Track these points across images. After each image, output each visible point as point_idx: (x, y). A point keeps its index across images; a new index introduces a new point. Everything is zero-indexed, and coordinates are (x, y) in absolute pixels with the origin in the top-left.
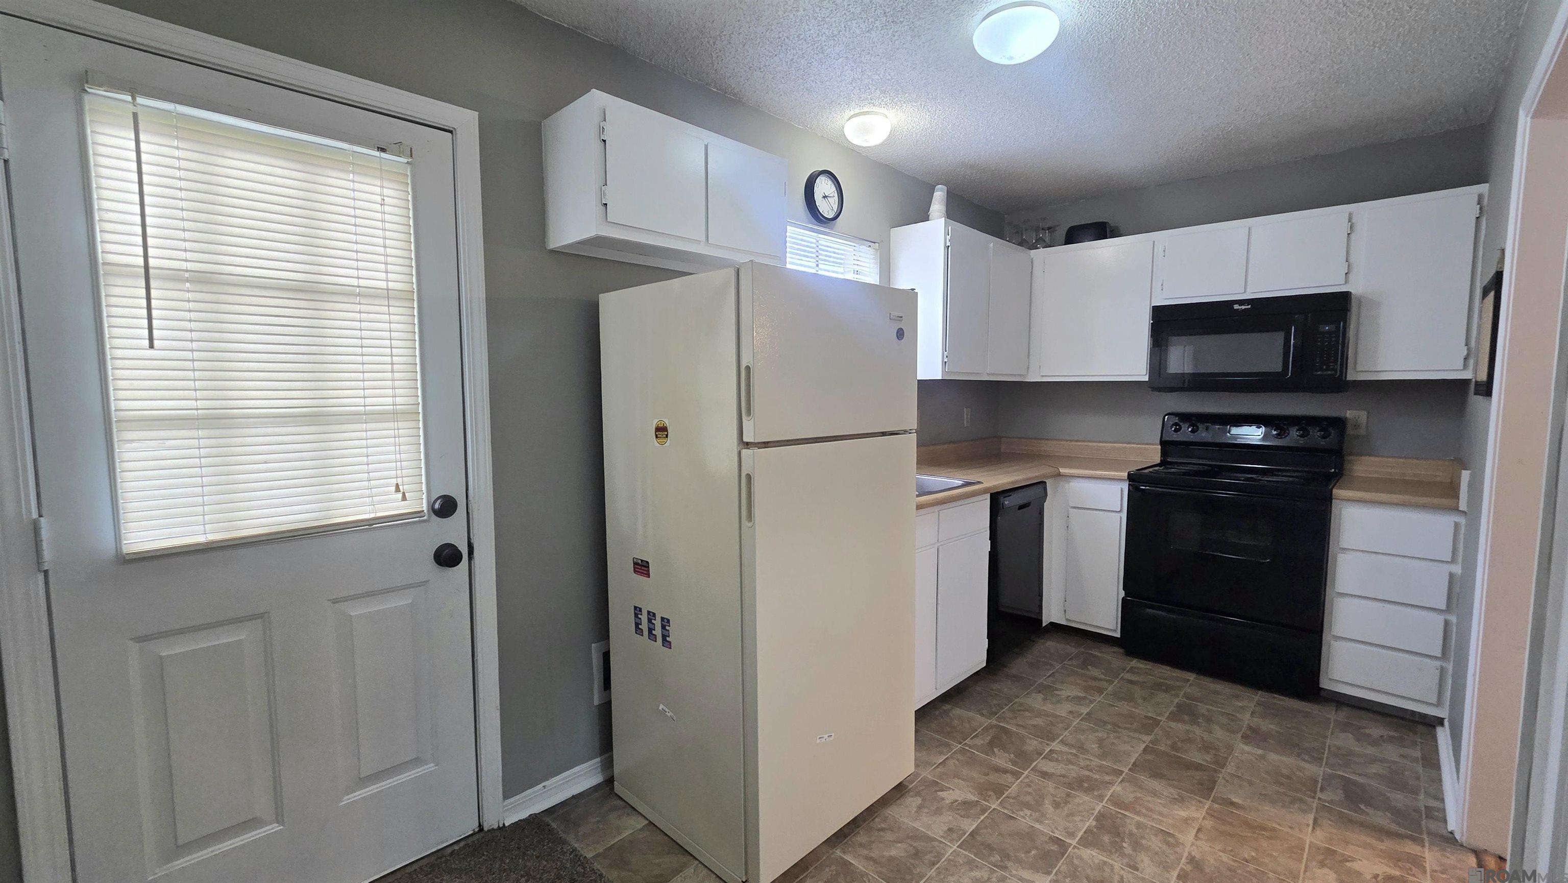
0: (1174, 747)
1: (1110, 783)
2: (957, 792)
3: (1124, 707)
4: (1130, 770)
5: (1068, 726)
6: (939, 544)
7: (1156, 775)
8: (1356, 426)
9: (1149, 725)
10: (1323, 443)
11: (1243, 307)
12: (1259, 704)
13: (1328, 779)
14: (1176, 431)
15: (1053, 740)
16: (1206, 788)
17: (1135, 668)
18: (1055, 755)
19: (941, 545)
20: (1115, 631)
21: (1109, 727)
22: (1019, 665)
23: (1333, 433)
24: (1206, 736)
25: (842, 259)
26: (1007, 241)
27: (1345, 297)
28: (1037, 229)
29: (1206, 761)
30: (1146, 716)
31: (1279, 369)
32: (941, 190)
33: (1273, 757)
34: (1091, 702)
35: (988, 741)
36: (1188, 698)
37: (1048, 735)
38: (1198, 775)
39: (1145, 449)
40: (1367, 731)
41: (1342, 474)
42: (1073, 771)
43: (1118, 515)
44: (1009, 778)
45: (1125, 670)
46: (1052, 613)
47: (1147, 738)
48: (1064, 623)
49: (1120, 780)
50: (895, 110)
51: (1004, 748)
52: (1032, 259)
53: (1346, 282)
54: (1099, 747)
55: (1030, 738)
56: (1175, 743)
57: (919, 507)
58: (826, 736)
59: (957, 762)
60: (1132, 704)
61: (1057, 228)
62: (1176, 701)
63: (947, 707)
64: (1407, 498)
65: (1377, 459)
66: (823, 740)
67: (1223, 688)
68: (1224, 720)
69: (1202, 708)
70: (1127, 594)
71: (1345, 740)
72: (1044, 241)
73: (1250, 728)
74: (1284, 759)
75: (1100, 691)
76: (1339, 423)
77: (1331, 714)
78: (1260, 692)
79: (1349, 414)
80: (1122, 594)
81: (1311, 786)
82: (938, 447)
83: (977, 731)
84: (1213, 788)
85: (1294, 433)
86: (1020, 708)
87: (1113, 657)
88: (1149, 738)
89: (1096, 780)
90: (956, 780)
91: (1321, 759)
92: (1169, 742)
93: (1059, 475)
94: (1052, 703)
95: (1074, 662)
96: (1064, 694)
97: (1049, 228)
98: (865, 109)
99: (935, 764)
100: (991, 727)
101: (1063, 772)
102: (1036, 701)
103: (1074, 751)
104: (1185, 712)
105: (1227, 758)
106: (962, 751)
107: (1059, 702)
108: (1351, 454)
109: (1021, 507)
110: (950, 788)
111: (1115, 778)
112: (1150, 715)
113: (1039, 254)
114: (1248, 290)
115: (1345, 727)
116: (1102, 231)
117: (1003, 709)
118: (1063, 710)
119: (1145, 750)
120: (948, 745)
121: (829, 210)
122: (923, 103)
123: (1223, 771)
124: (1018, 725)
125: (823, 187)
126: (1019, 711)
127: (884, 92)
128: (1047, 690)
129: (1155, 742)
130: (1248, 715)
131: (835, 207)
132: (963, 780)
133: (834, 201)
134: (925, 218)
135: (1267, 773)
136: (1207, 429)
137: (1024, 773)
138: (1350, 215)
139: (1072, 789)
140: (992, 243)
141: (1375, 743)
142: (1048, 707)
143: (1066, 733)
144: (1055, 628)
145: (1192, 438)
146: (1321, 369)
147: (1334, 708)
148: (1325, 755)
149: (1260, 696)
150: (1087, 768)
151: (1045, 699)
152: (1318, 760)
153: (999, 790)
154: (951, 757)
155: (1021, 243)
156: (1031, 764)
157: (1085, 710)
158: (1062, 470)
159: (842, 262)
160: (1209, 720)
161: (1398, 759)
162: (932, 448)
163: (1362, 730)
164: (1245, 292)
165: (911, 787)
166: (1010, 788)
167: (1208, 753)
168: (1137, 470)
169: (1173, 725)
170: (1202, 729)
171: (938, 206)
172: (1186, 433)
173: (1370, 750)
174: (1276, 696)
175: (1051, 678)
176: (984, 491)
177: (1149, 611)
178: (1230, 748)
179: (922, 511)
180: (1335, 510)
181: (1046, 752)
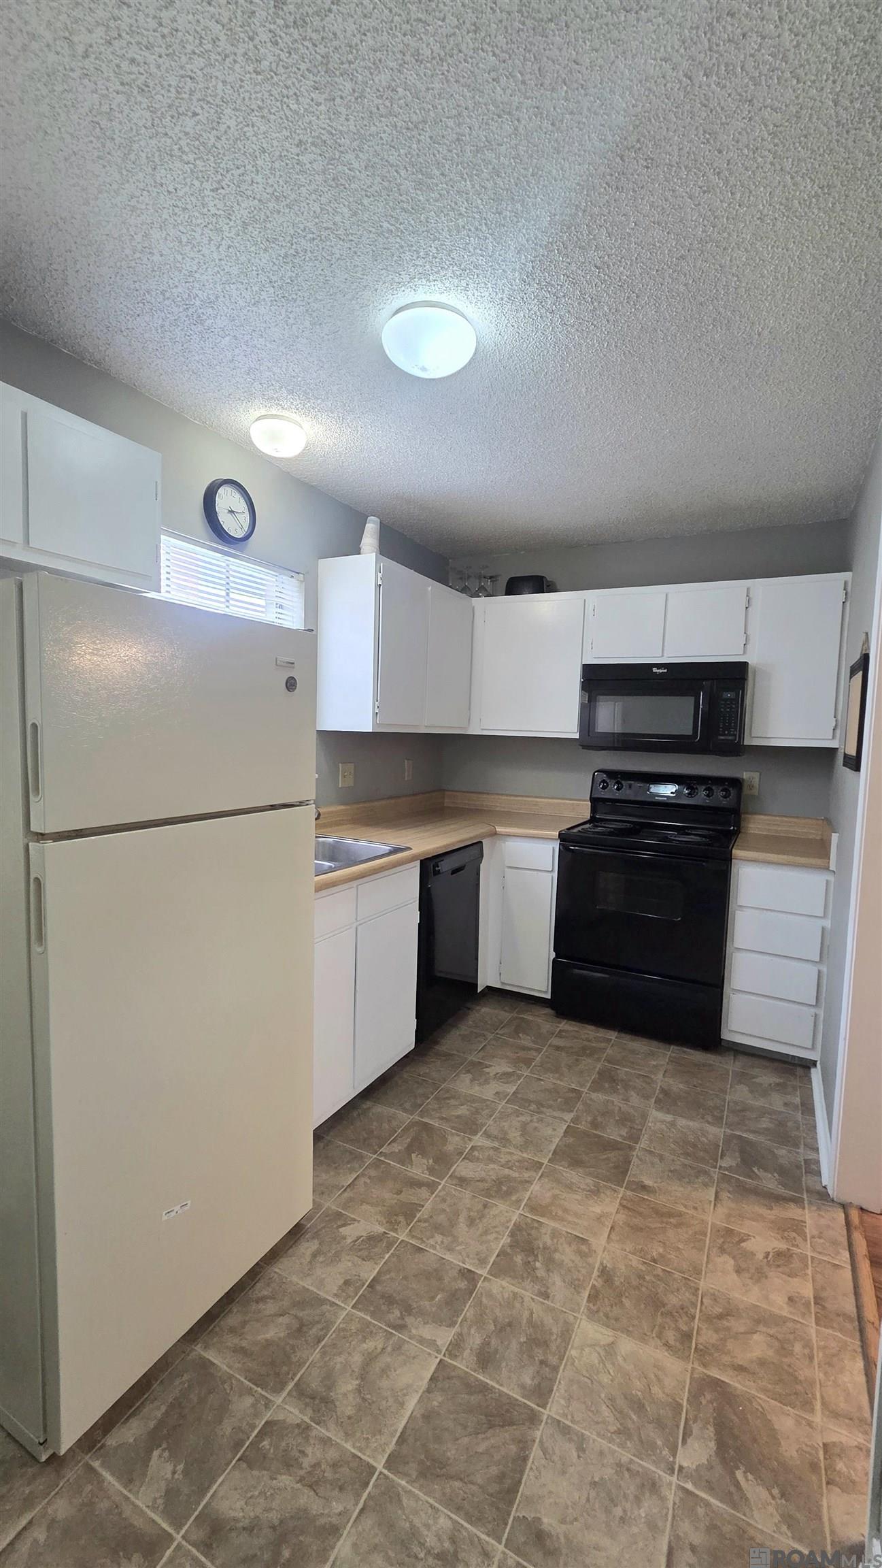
0: (594, 1124)
1: (528, 1182)
2: (365, 1224)
3: (550, 1080)
4: (550, 1161)
5: (493, 1111)
6: (358, 923)
7: (576, 1163)
8: (751, 787)
9: (570, 1099)
10: (725, 802)
11: (661, 671)
12: (671, 1061)
13: (728, 1139)
14: (604, 788)
15: (475, 1133)
16: (620, 1172)
17: (563, 1031)
18: (476, 1153)
19: (360, 924)
20: (546, 992)
21: (533, 1107)
22: (451, 1041)
23: (733, 792)
24: (624, 1108)
25: (263, 590)
26: (450, 587)
27: (744, 665)
28: (480, 577)
29: (621, 1136)
30: (569, 1089)
31: (690, 732)
32: (374, 522)
33: (681, 1122)
34: (519, 1077)
35: (406, 1145)
36: (609, 1062)
37: (470, 1126)
38: (612, 1155)
39: (578, 805)
40: (757, 1080)
41: (740, 832)
42: (493, 1171)
43: (550, 875)
44: (424, 1192)
45: (553, 1034)
46: (487, 977)
47: (568, 1117)
48: (499, 986)
49: (540, 1174)
50: (309, 418)
51: (423, 1153)
52: (474, 608)
53: (745, 652)
54: (522, 1135)
55: (453, 1134)
56: (595, 1119)
57: (320, 888)
58: (177, 1208)
59: (368, 1181)
60: (557, 1075)
61: (499, 578)
62: (599, 1066)
63: (368, 1104)
64: (791, 858)
65: (766, 817)
66: (173, 1214)
67: (640, 1046)
68: (639, 1083)
69: (623, 1072)
70: (557, 956)
71: (740, 1094)
72: (486, 590)
73: (663, 1090)
74: (691, 1124)
75: (528, 1062)
76: (736, 783)
77: (730, 1065)
78: (672, 1047)
79: (745, 775)
80: (553, 955)
81: (713, 1153)
82: (376, 804)
83: (396, 1132)
84: (628, 1170)
85: (702, 793)
86: (447, 1096)
87: (543, 1021)
88: (571, 1115)
89: (515, 1179)
90: (365, 1207)
91: (722, 1118)
92: (589, 1119)
93: (495, 834)
94: (480, 1084)
95: (506, 1030)
96: (492, 1071)
97: (491, 578)
98: (274, 412)
99: (343, 1186)
100: (414, 1124)
101: (483, 1174)
102: (464, 1085)
103: (496, 1144)
104: (607, 1080)
105: (641, 1130)
106: (377, 1164)
107: (487, 1082)
108: (747, 813)
109: (455, 872)
110: (355, 1220)
111: (534, 1174)
112: (574, 1086)
113: (480, 603)
114: (665, 654)
115: (742, 1077)
116: (540, 585)
117: (428, 1098)
118: (488, 1092)
119: (566, 1132)
120: (361, 1158)
121: (238, 528)
122: (341, 415)
123: (638, 1146)
124: (442, 1119)
125: (227, 500)
126: (445, 1099)
127: (291, 392)
128: (476, 1069)
129: (576, 1120)
130: (660, 1076)
131: (246, 526)
132: (372, 1205)
133: (245, 519)
134: (358, 552)
135: (675, 1142)
136: (630, 786)
137: (440, 1184)
138: (748, 589)
139: (489, 1196)
140: (431, 587)
141: (765, 1093)
142: (476, 1090)
143: (490, 1122)
144: (490, 990)
145: (618, 795)
146: (725, 735)
147: (732, 1058)
148: (726, 1113)
149: (672, 1051)
150: (507, 1165)
151: (472, 1081)
152: (718, 1120)
153: (409, 1212)
154: (363, 1175)
155: (464, 590)
156: (449, 1169)
157: (511, 1089)
158: (499, 829)
159: (263, 593)
160: (627, 1087)
161: (783, 1109)
162: (367, 805)
163: (754, 1080)
164: (663, 656)
165: (309, 1226)
166: (423, 1206)
167: (625, 1126)
168: (569, 829)
169: (594, 1096)
170: (621, 1097)
171: (370, 539)
172: (612, 792)
173: (760, 1103)
174: (685, 1049)
175: (481, 1054)
176: (412, 859)
177: (577, 971)
178: (644, 1116)
179: (323, 893)
180: (734, 870)
181: (467, 1151)
